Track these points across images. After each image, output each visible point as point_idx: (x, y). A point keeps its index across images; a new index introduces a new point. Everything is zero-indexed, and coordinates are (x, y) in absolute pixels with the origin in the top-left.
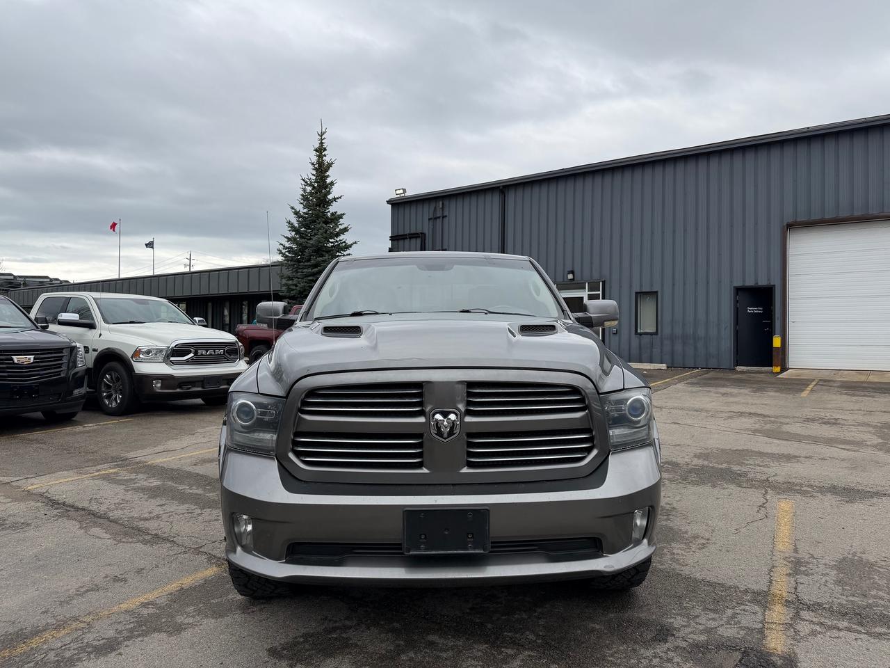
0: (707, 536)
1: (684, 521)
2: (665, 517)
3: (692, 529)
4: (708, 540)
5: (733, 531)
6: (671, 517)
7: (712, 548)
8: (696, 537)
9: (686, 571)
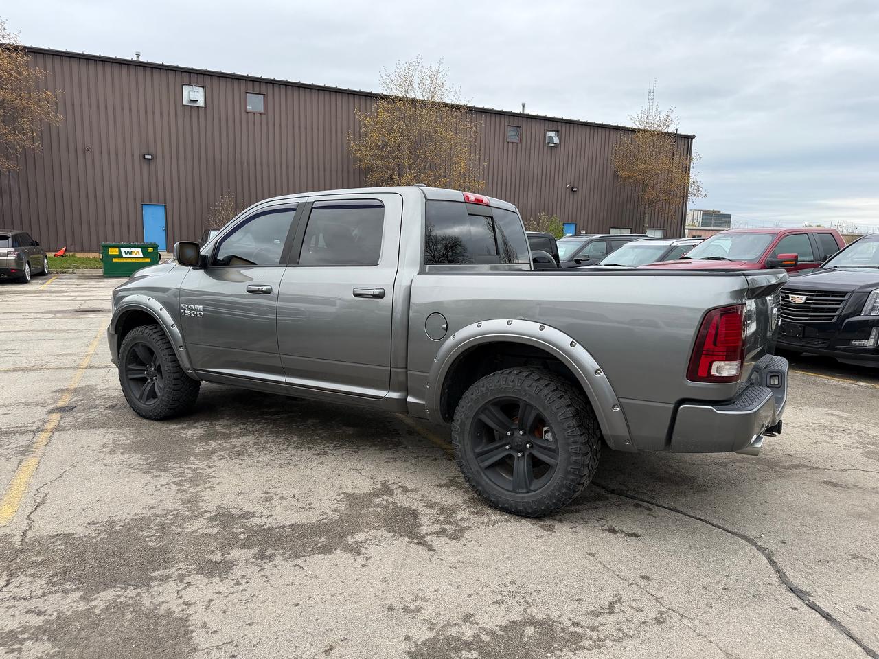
0: (102, 455)
1: (130, 462)
2: (149, 461)
3: (118, 457)
4: (100, 452)
5: (78, 465)
6: (145, 463)
7: (96, 447)
8: (112, 452)
9: (111, 430)
